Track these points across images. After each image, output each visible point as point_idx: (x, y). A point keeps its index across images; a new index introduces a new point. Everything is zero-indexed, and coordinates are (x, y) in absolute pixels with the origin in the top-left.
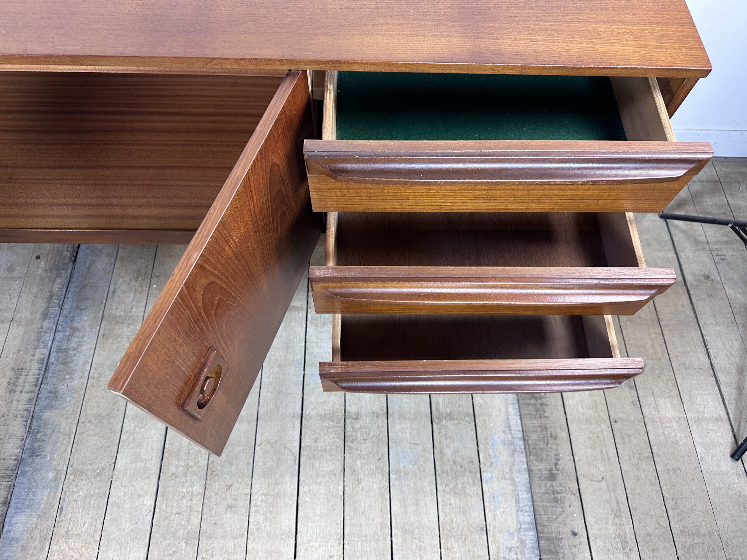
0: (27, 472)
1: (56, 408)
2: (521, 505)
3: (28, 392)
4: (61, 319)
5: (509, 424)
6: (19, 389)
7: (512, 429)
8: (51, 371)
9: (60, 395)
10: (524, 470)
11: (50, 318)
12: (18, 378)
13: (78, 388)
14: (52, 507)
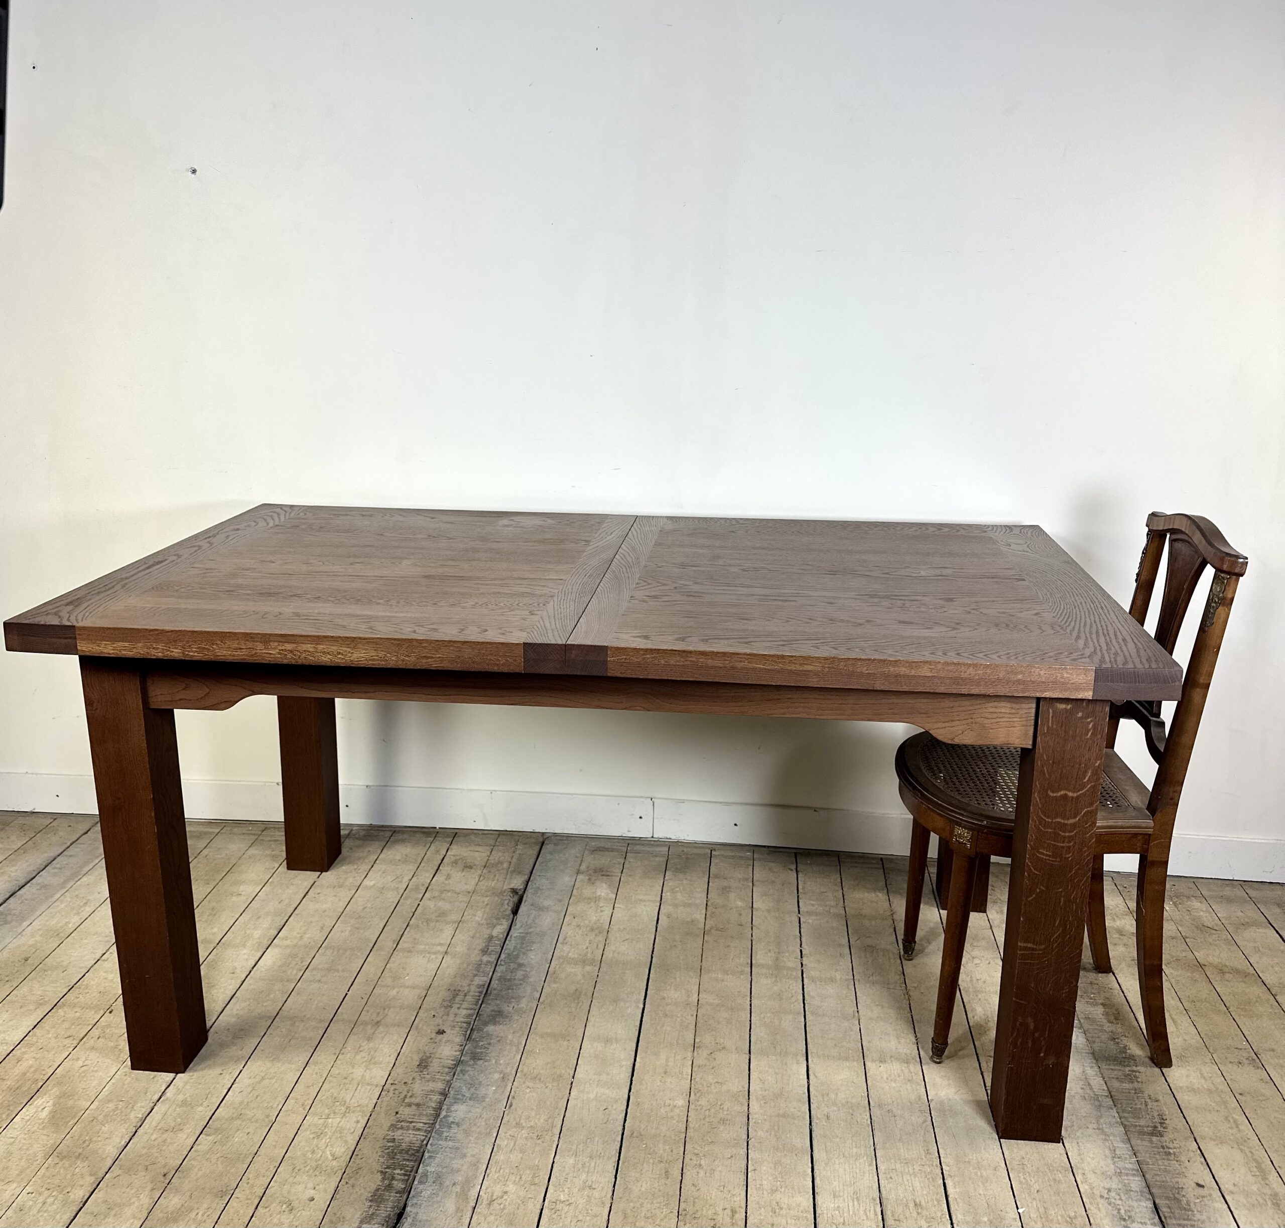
0: (468, 1071)
2: (1118, 1152)
3: (467, 1009)
4: (503, 956)
6: (456, 1006)
10: (1117, 1123)
11: (490, 954)
12: (454, 997)
14: (500, 1101)
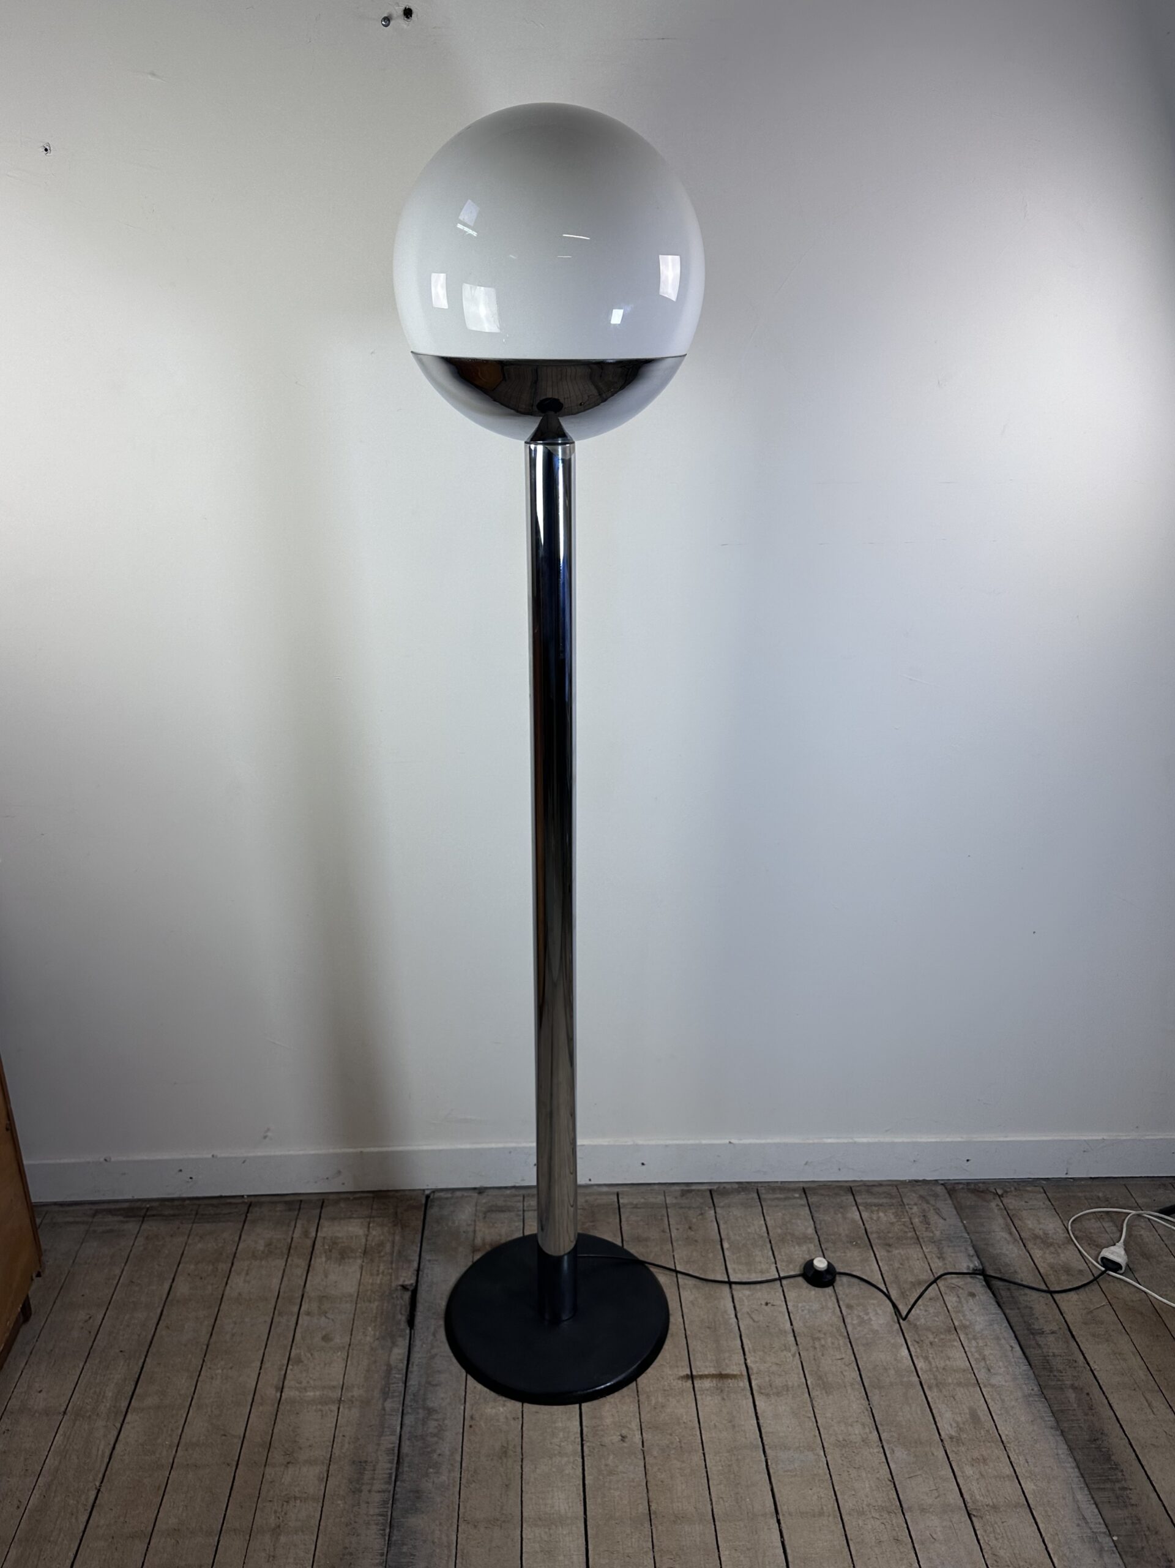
1: (423, 1512)
5: (1083, 1516)
7: (1089, 1521)
8: (406, 1464)
9: (425, 1494)
12: (361, 1474)
13: (449, 1485)
